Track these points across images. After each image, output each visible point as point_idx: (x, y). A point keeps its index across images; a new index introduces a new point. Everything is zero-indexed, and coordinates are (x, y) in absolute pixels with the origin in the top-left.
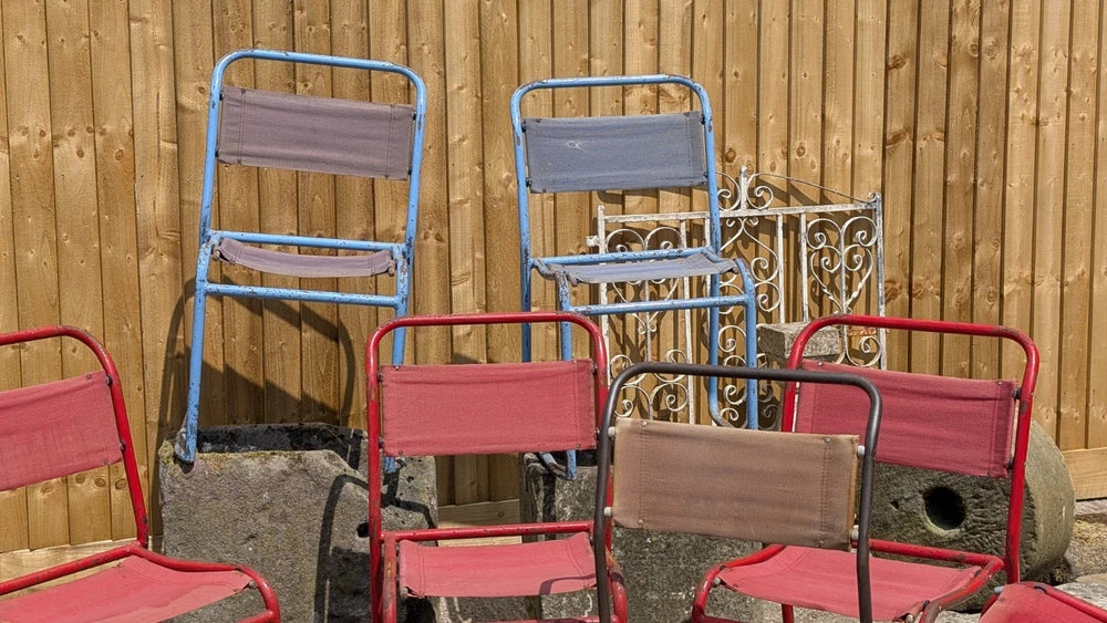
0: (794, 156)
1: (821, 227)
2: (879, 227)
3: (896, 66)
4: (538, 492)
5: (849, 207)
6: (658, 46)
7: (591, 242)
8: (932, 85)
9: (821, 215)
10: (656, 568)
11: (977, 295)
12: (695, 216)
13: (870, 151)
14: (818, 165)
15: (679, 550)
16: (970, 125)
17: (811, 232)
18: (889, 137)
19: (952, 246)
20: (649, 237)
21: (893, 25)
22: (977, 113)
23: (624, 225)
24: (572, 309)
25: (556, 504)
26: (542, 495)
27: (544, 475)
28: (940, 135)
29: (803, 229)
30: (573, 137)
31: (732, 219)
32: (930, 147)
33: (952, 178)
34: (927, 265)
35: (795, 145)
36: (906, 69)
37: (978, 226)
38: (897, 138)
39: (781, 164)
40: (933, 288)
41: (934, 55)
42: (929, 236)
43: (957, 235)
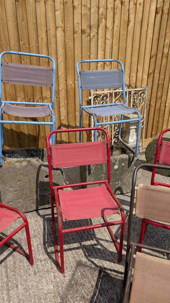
0: (131, 78)
1: (135, 93)
2: (146, 93)
3: (152, 58)
5: (141, 89)
6: (105, 52)
7: (90, 98)
8: (158, 62)
9: (135, 91)
11: (161, 106)
12: (111, 92)
13: (145, 77)
14: (135, 80)
16: (164, 71)
17: (133, 94)
18: (149, 74)
19: (158, 96)
20: (102, 96)
21: (153, 48)
22: (166, 68)
23: (96, 94)
28: (159, 73)
29: (132, 94)
30: (91, 76)
31: (118, 92)
32: (157, 75)
33: (160, 82)
34: (154, 100)
35: (131, 75)
36: (154, 58)
37: (163, 92)
38: (151, 74)
39: (128, 79)
40: (154, 105)
41: (160, 55)
42: (154, 94)
43: (159, 94)
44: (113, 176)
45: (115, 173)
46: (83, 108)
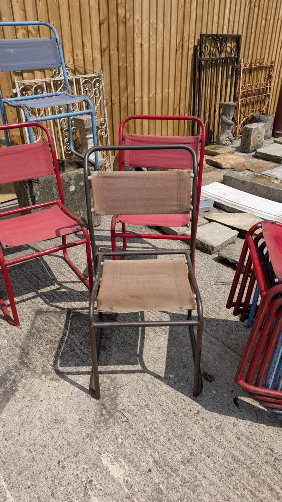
0: (75, 57)
1: (86, 82)
2: (103, 82)
3: (103, 23)
4: (26, 188)
5: (94, 75)
6: (25, 12)
7: (14, 91)
8: (113, 31)
9: (85, 78)
10: (69, 206)
11: (129, 102)
12: (47, 80)
13: (97, 55)
14: (82, 60)
15: (75, 199)
16: (124, 46)
17: (83, 84)
18: (102, 50)
19: (121, 87)
20: (33, 88)
21: (101, 7)
22: (126, 41)
23: (24, 84)
24: (31, 120)
25: (34, 191)
26: (28, 189)
27: (28, 182)
28: (116, 49)
29: (81, 84)
30: (9, 48)
31: (59, 81)
32: (114, 53)
33: (120, 64)
34: (116, 93)
35: (75, 53)
36: (105, 24)
37: (128, 81)
38: (105, 50)
39: (71, 60)
40: (117, 101)
41: (113, 19)
42: (115, 84)
43: (123, 83)
44: (70, 203)
45: (72, 198)
46: (4, 102)
